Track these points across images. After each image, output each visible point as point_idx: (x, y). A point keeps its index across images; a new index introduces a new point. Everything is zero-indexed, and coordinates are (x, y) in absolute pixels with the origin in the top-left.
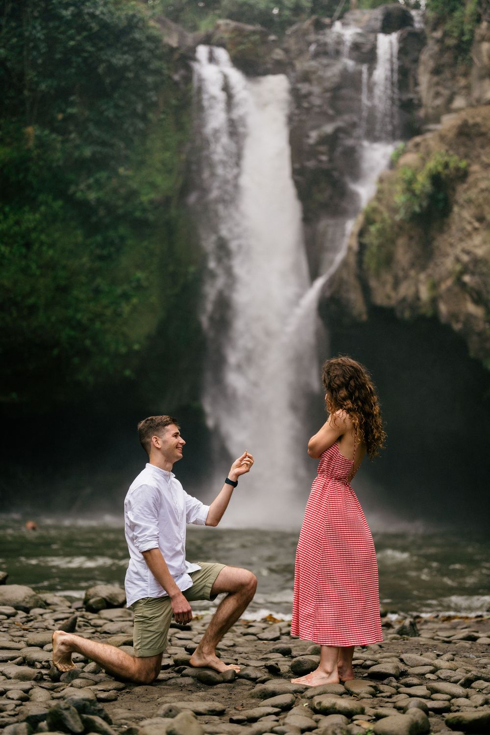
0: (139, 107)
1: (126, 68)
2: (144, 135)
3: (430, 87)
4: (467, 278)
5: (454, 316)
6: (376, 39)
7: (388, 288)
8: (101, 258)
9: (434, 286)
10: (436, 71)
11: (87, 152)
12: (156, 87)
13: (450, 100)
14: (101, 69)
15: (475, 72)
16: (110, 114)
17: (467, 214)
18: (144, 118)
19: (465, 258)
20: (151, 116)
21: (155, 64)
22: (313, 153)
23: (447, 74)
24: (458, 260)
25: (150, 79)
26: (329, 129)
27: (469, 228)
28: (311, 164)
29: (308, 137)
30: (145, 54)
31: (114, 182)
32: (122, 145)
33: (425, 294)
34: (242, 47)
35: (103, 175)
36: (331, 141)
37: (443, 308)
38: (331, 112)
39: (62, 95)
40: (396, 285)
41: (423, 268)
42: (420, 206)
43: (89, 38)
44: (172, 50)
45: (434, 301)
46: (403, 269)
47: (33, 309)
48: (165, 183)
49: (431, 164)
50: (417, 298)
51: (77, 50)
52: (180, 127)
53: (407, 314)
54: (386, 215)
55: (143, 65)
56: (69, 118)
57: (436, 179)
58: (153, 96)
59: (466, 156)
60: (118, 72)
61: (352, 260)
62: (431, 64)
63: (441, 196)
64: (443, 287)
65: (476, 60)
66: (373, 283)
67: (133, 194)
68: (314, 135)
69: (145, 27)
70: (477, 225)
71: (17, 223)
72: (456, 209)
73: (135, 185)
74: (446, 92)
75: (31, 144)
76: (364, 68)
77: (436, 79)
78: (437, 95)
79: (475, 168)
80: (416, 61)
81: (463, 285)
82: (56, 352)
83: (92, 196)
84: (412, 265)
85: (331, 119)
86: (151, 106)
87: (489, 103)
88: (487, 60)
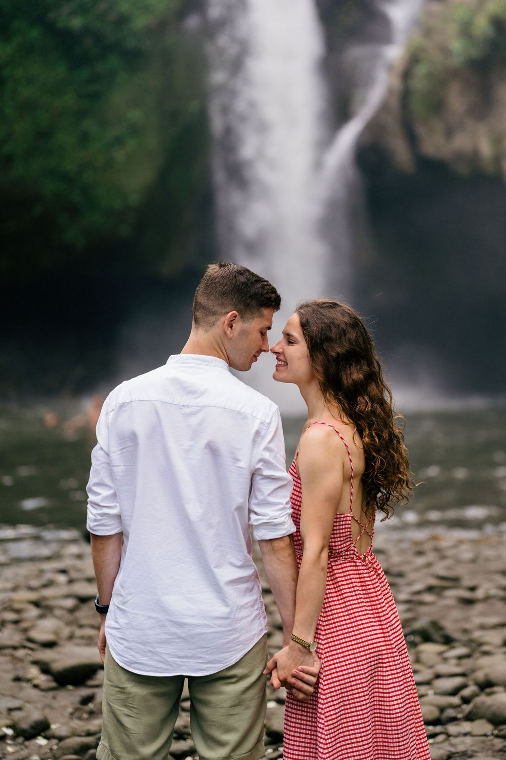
7: (439, 137)
31: (101, 7)
33: (486, 150)
40: (449, 133)
47: (9, 159)
53: (465, 170)
67: (122, 21)
73: (124, 8)
84: (470, 113)
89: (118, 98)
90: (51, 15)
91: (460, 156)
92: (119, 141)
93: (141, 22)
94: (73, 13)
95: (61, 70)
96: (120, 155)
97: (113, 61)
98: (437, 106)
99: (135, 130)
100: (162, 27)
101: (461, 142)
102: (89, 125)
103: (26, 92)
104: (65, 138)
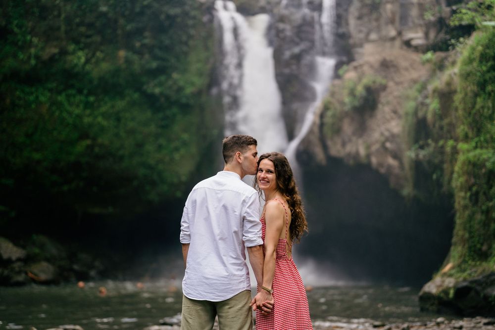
0: (184, 38)
1: (176, 16)
2: (186, 54)
3: (356, 27)
4: (388, 145)
5: (381, 165)
7: (339, 147)
8: (163, 127)
9: (368, 147)
10: (360, 18)
11: (154, 65)
12: (194, 26)
13: (368, 34)
14: (163, 17)
16: (167, 42)
17: (387, 109)
18: (186, 44)
19: (387, 134)
20: (191, 43)
21: (193, 13)
22: (287, 64)
23: (366, 19)
24: (382, 134)
25: (190, 22)
26: (296, 50)
27: (388, 117)
28: (287, 71)
29: (284, 54)
30: (187, 8)
31: (170, 82)
32: (173, 61)
33: (362, 152)
35: (163, 78)
36: (298, 58)
37: (374, 160)
38: (297, 39)
39: (139, 32)
40: (344, 144)
41: (361, 136)
44: (202, 4)
45: (368, 156)
46: (348, 136)
47: (122, 158)
48: (199, 82)
49: (365, 81)
50: (357, 153)
52: (207, 48)
53: (351, 162)
54: (337, 105)
55: (186, 14)
56: (143, 45)
57: (368, 89)
58: (192, 32)
59: (385, 77)
60: (171, 18)
61: (316, 130)
62: (356, 14)
63: (371, 98)
64: (373, 148)
65: (383, 14)
66: (329, 143)
67: (180, 89)
68: (287, 54)
70: (392, 114)
71: (113, 107)
72: (380, 106)
73: (181, 83)
74: (365, 30)
75: (122, 61)
76: (316, 14)
77: (359, 22)
78: (360, 31)
79: (391, 84)
80: (346, 10)
81: (386, 149)
82: (135, 183)
83: (157, 91)
84: (354, 134)
85: (297, 44)
86: (190, 37)
87: (393, 39)
88: (389, 14)
89: (176, 128)
90: (145, 87)
91: (349, 154)
92: (177, 149)
93: (189, 90)
94: (156, 86)
95: (149, 114)
96: (177, 156)
97: (175, 110)
98: (338, 131)
99: (185, 144)
100: (199, 93)
101: (350, 148)
102: (162, 141)
103: (131, 124)
104: (150, 147)
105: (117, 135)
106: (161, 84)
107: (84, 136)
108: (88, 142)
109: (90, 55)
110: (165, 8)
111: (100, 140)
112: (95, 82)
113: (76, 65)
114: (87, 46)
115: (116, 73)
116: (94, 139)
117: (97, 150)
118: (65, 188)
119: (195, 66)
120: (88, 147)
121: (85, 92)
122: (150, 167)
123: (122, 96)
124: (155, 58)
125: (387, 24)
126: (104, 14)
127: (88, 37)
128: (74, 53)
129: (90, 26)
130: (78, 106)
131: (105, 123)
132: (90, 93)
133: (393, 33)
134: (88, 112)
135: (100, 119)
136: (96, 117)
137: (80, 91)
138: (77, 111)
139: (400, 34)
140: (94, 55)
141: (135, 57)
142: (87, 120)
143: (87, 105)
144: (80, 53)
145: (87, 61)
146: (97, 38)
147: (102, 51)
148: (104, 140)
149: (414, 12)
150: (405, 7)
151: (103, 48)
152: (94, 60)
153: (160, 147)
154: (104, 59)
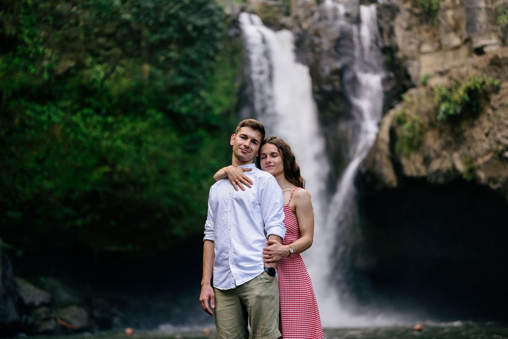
0: (212, 53)
1: (203, 27)
2: (212, 70)
3: (404, 38)
4: (507, 154)
5: (493, 180)
6: (359, 9)
7: (419, 165)
9: (469, 162)
10: (409, 29)
11: (180, 81)
12: (221, 39)
13: (419, 46)
14: (190, 28)
15: (442, 29)
16: (194, 56)
18: (213, 59)
19: (506, 141)
20: (218, 58)
21: (221, 25)
22: (330, 81)
23: (415, 29)
24: (498, 143)
25: (218, 35)
26: (338, 65)
29: (323, 70)
30: (216, 19)
32: (200, 77)
33: (461, 167)
34: (267, 15)
35: (189, 96)
36: (340, 73)
37: (482, 175)
38: (335, 54)
39: (164, 44)
41: (456, 150)
42: (455, 110)
43: (182, 8)
44: (228, 16)
45: (471, 171)
46: (435, 151)
47: (144, 186)
48: (228, 102)
50: (454, 167)
51: (175, 16)
52: (233, 64)
53: (441, 180)
55: (214, 25)
56: (168, 59)
58: (220, 46)
59: (498, 77)
60: (199, 29)
61: (384, 147)
62: (405, 25)
63: (474, 103)
64: (480, 161)
65: (442, 21)
66: (404, 161)
67: (209, 109)
68: (327, 70)
69: (215, 3)
71: (133, 129)
74: (416, 42)
75: (146, 76)
77: (408, 33)
78: (411, 43)
79: (505, 84)
81: (505, 159)
82: (159, 215)
83: (184, 110)
84: (444, 148)
85: (337, 58)
86: (217, 51)
87: (457, 48)
88: (451, 22)
93: (217, 111)
94: (182, 104)
97: (202, 132)
98: (418, 146)
100: (227, 114)
102: (189, 167)
103: (153, 149)
105: (138, 161)
106: (186, 103)
107: (103, 162)
108: (106, 169)
109: (109, 70)
110: (192, 18)
111: (119, 167)
112: (115, 100)
113: (94, 81)
114: (107, 59)
115: (138, 89)
116: (113, 166)
117: (116, 177)
118: (79, 222)
119: (222, 85)
120: (106, 174)
121: (104, 111)
122: (176, 197)
123: (144, 116)
124: (181, 73)
125: (447, 32)
126: (127, 23)
127: (108, 49)
128: (92, 66)
129: (110, 36)
130: (95, 127)
131: (125, 147)
132: (108, 114)
133: (456, 41)
134: (107, 134)
135: (119, 142)
136: (114, 140)
137: (97, 111)
138: (95, 133)
139: (468, 41)
140: (113, 69)
141: (159, 73)
142: (105, 144)
143: (106, 126)
144: (99, 68)
145: (107, 76)
146: (117, 51)
147: (122, 66)
148: (124, 166)
149: (482, 18)
150: (471, 12)
151: (123, 62)
152: (113, 75)
153: (186, 174)
154: (124, 75)
